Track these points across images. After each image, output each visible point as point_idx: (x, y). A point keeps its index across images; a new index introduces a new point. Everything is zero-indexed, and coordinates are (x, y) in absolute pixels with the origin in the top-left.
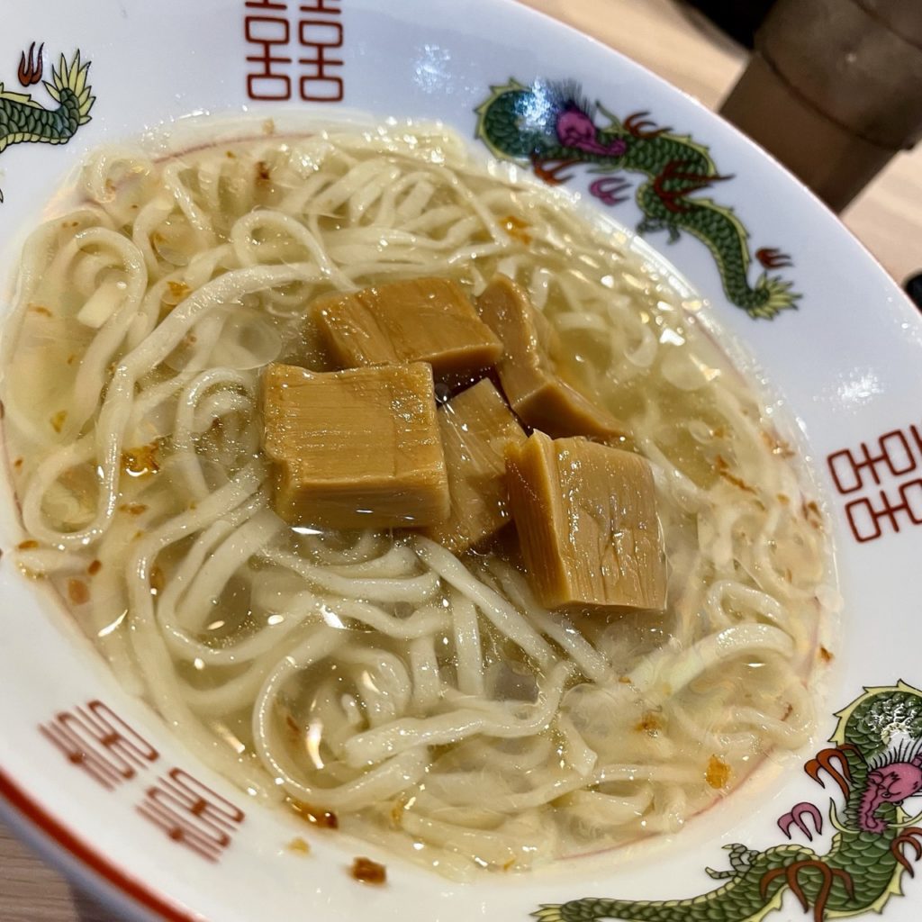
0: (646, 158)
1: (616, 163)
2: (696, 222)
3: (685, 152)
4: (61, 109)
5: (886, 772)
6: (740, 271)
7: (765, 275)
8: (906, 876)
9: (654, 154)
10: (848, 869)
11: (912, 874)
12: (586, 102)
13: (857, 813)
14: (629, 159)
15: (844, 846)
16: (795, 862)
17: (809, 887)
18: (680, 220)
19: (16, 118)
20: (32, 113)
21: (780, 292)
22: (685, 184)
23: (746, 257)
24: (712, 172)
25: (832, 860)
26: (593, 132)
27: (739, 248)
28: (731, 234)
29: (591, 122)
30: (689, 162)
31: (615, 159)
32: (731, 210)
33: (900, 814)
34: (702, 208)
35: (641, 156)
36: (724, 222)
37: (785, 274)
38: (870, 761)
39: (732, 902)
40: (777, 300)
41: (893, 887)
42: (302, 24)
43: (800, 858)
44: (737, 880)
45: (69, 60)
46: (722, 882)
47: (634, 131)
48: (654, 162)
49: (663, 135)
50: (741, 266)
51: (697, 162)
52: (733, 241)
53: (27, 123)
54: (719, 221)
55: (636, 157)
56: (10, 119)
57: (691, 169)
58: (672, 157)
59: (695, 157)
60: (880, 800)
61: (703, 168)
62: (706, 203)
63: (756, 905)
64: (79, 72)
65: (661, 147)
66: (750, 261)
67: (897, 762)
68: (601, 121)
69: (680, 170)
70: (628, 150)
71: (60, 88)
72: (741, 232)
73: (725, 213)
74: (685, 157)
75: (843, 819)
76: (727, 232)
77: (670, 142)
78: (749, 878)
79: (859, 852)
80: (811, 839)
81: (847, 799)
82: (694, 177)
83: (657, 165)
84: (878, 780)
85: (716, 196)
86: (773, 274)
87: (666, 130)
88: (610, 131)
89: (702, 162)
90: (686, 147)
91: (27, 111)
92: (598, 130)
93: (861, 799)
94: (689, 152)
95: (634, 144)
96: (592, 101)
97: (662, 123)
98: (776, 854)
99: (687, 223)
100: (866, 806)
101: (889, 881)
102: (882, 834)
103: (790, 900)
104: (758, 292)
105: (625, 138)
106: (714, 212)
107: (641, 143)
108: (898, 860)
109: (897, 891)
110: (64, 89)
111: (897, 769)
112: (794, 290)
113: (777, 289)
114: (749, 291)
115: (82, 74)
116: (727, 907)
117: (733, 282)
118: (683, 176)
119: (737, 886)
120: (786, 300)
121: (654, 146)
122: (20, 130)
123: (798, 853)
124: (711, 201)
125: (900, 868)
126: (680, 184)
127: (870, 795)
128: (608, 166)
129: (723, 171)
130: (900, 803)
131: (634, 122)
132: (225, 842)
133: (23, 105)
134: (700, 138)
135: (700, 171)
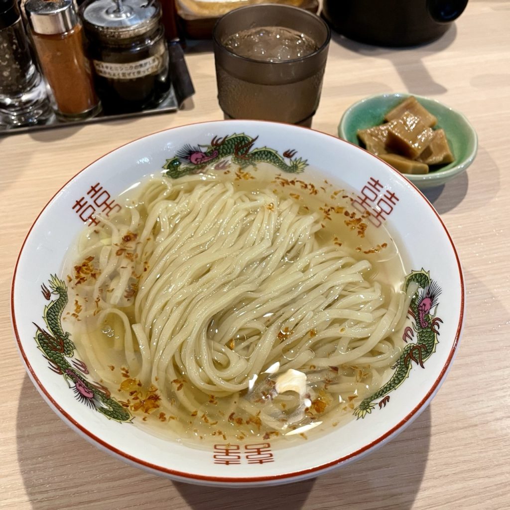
0: (227, 150)
1: (219, 158)
2: (257, 158)
3: (237, 139)
4: (60, 294)
5: (421, 305)
6: (282, 163)
7: (291, 160)
8: (438, 335)
9: (228, 148)
10: (424, 344)
11: (439, 334)
12: (195, 148)
13: (420, 323)
14: (221, 154)
15: (421, 336)
16: (411, 350)
17: (416, 356)
18: (252, 160)
19: (55, 311)
20: (57, 305)
21: (299, 163)
22: (245, 149)
23: (281, 159)
24: (250, 140)
25: (419, 343)
26: (204, 155)
27: (277, 157)
28: (271, 155)
29: (201, 152)
30: (241, 142)
31: (217, 157)
32: (265, 147)
33: (430, 316)
34: (256, 153)
35: (225, 151)
36: (266, 153)
37: (297, 156)
38: (416, 303)
39: (399, 374)
40: (300, 166)
41: (436, 342)
42: (95, 202)
43: (411, 348)
44: (399, 366)
45: (51, 280)
46: (395, 369)
47: (217, 145)
48: (230, 150)
49: (227, 139)
50: (282, 162)
51: (244, 140)
52: (273, 156)
53: (58, 309)
54: (264, 153)
55: (223, 152)
56: (54, 312)
57: (243, 144)
58: (234, 144)
59: (242, 139)
60: (424, 315)
61: (247, 140)
62: (256, 150)
63: (406, 371)
64: (55, 280)
65: (229, 143)
66: (283, 159)
67: (423, 299)
68: (204, 150)
69: (240, 146)
70: (219, 152)
71: (55, 290)
72: (274, 152)
73: (264, 149)
74: (239, 141)
75: (417, 327)
76: (269, 155)
77: (230, 140)
78: (402, 364)
79: (424, 336)
80: (412, 339)
81: (416, 320)
82: (246, 145)
83: (232, 150)
84: (421, 308)
85: (257, 146)
86: (293, 158)
87: (226, 137)
88: (209, 150)
89: (245, 139)
90: (236, 138)
91: (55, 305)
92: (205, 153)
93: (419, 318)
94: (239, 138)
95: (219, 149)
96: (196, 146)
97: (223, 137)
98: (406, 351)
99: (255, 160)
100: (421, 319)
101: (434, 341)
102: (428, 326)
103: (413, 363)
104: (293, 166)
105: (215, 149)
106: (261, 152)
107: (222, 147)
108: (434, 332)
109: (437, 342)
110: (57, 289)
111: (424, 302)
112: (303, 159)
113: (298, 163)
114: (290, 168)
115: (56, 279)
116: (399, 377)
117: (283, 167)
118: (242, 147)
119: (400, 368)
120: (304, 164)
121: (226, 144)
122: (58, 312)
123: (410, 347)
124: (257, 149)
125: (435, 334)
126: (243, 150)
127: (421, 315)
128: (217, 160)
129: (254, 137)
130: (429, 313)
131: (214, 142)
132: (271, 455)
133: (53, 305)
134: (239, 132)
135: (247, 142)
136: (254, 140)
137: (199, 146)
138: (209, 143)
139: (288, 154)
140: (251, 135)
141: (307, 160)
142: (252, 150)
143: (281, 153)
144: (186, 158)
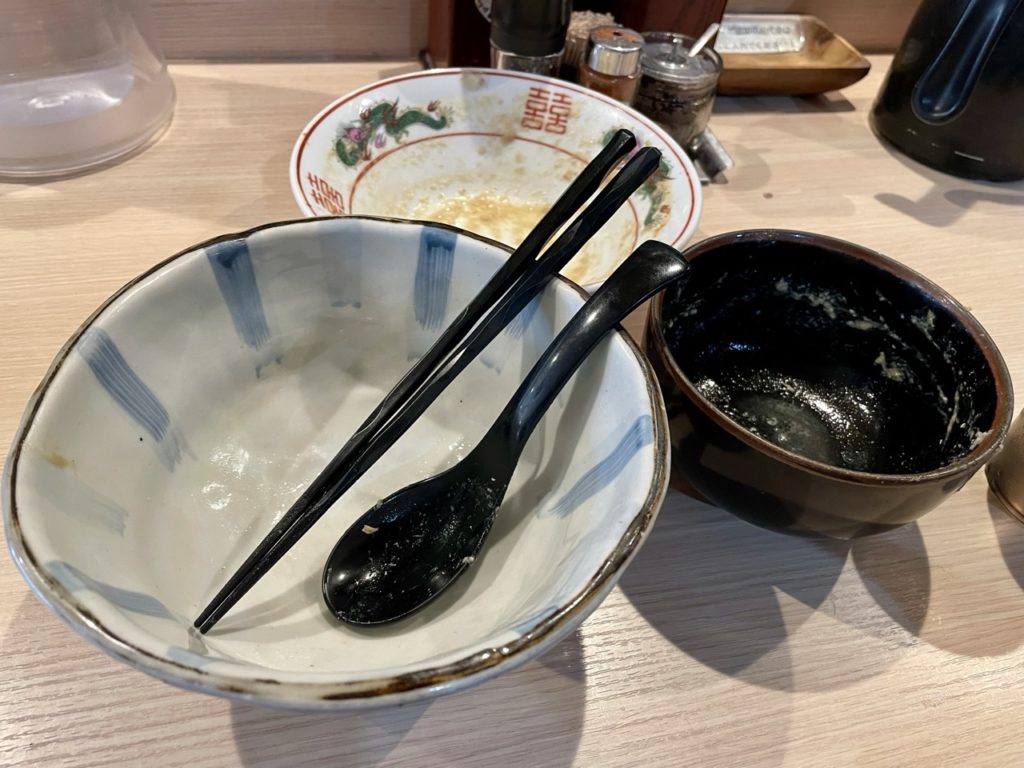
136: (396, 104)
137: (352, 122)
138: (358, 118)
139: (432, 108)
140: (391, 100)
141: (451, 108)
142: (398, 115)
143: (425, 110)
144: (345, 136)
